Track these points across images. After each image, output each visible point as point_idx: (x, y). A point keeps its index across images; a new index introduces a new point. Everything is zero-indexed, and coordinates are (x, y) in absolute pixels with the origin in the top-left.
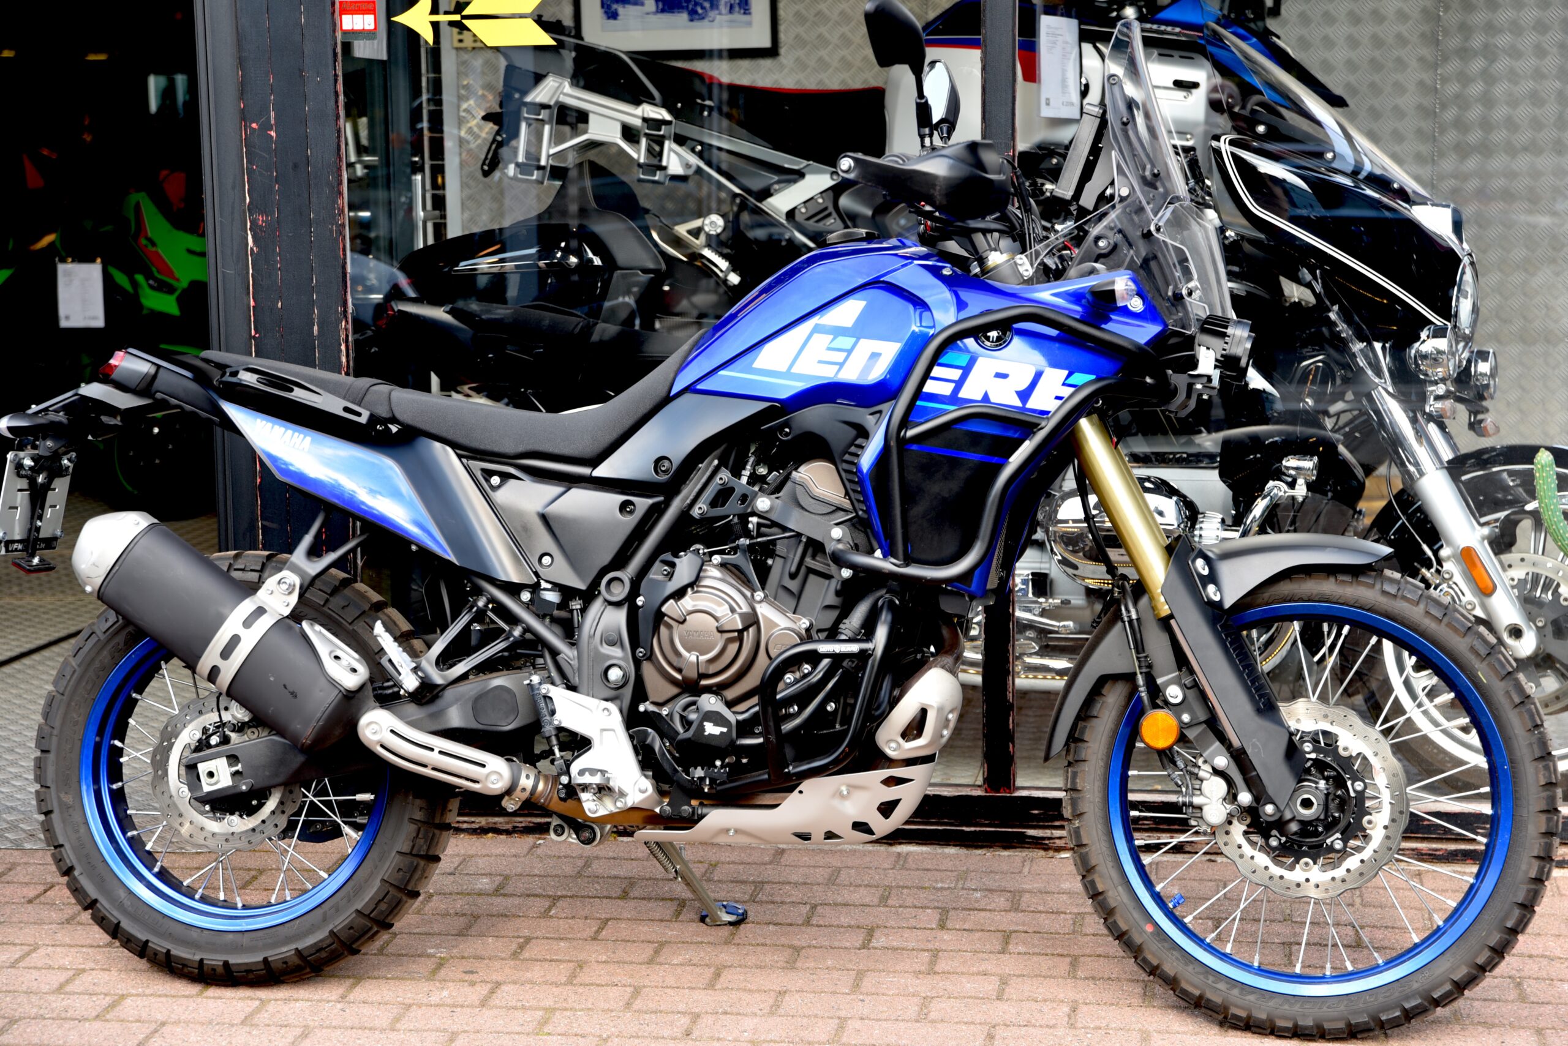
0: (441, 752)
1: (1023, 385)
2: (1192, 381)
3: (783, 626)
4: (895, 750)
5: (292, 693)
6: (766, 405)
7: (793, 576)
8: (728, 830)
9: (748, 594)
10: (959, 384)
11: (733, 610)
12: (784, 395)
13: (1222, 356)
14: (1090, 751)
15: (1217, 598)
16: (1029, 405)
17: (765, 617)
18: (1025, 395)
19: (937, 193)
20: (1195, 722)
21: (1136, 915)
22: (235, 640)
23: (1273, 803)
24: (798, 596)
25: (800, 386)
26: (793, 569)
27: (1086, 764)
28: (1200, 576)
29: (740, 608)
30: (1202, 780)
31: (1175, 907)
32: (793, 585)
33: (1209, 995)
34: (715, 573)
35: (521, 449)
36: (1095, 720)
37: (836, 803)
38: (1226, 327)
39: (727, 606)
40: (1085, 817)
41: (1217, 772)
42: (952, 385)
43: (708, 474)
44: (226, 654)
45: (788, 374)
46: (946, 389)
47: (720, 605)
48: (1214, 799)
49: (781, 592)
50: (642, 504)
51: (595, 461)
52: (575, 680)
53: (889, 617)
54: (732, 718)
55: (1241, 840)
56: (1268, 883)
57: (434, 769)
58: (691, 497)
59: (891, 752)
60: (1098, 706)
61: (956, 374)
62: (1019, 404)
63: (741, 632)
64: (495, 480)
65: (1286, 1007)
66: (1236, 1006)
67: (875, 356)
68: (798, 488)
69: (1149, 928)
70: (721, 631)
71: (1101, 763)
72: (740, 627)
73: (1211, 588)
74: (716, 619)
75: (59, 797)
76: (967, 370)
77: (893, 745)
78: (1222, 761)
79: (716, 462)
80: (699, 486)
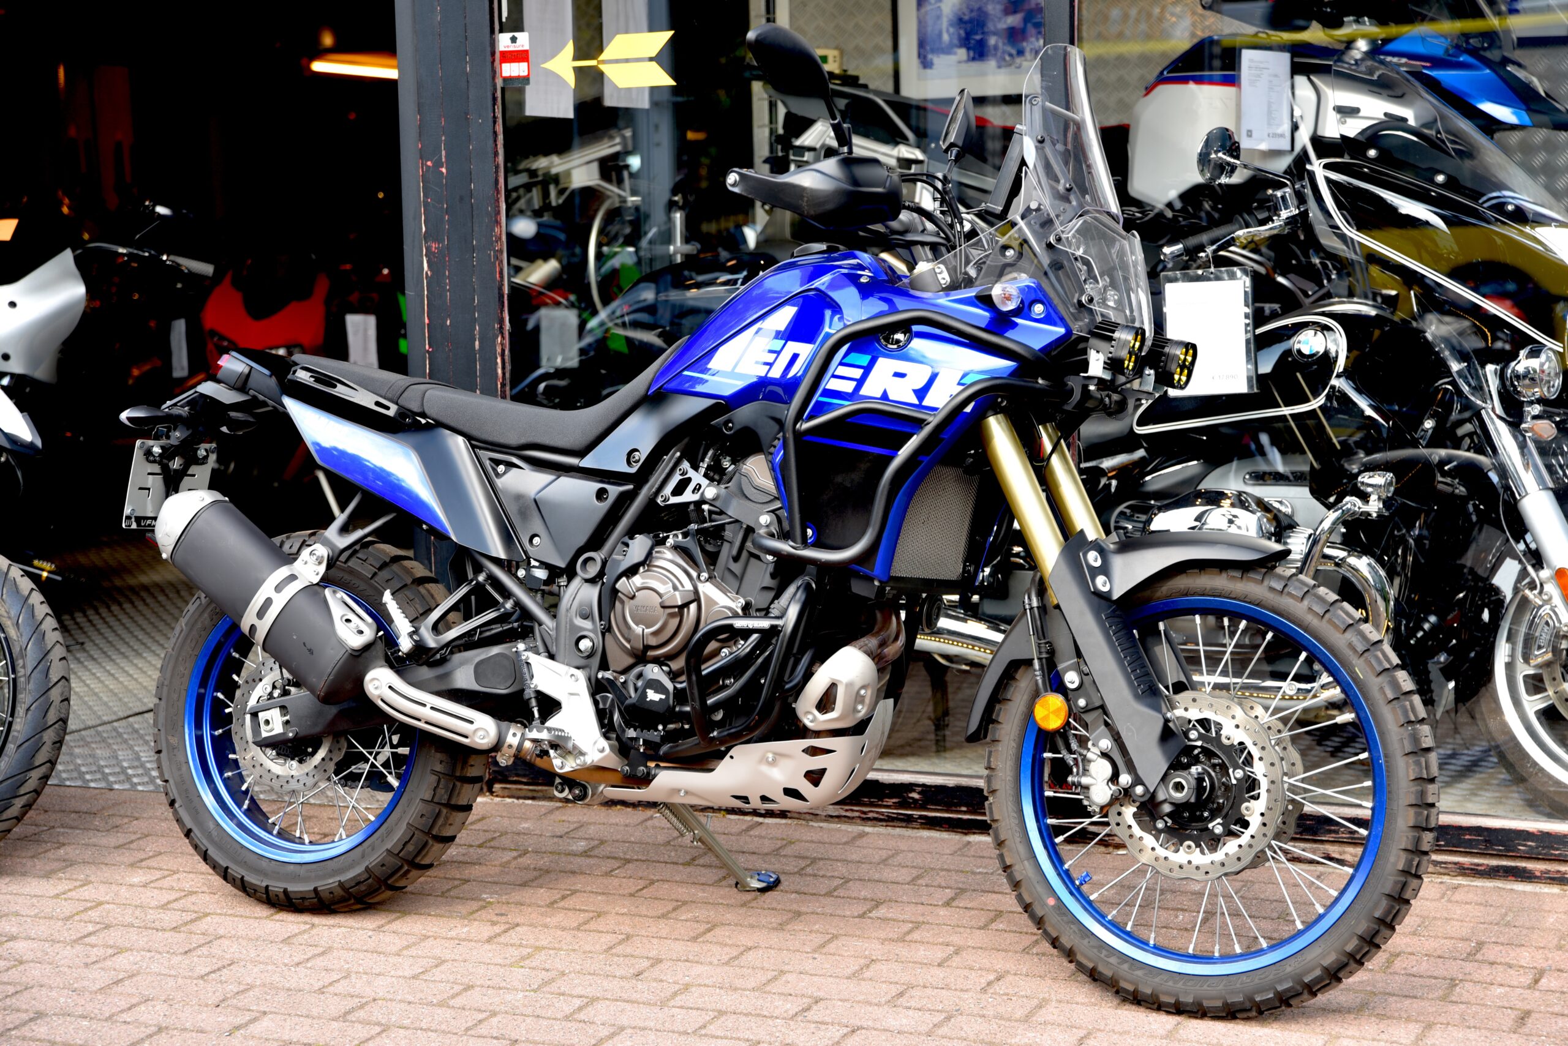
0: (432, 708)
1: (920, 385)
2: (1086, 382)
3: (722, 604)
4: (812, 721)
5: (310, 650)
6: (710, 402)
7: (736, 559)
8: (679, 791)
9: (694, 574)
10: (860, 382)
11: (675, 588)
12: (727, 392)
13: (1109, 359)
14: (1003, 732)
15: (1106, 589)
16: (925, 403)
17: (707, 597)
18: (921, 393)
19: (804, 204)
20: (1090, 707)
21: (1040, 889)
22: (268, 602)
23: (1143, 784)
24: (740, 578)
25: (739, 385)
26: (734, 552)
27: (1000, 744)
28: (1089, 567)
29: (683, 586)
30: (1089, 761)
31: (1081, 884)
32: (736, 568)
33: (1101, 968)
34: (669, 555)
35: (523, 441)
36: (1010, 703)
37: (765, 768)
38: (1113, 332)
39: (671, 585)
40: (998, 793)
41: (1105, 755)
42: (854, 383)
43: (671, 465)
44: (261, 614)
45: (732, 375)
46: (848, 387)
47: (665, 583)
48: (1100, 780)
49: (727, 574)
50: (614, 491)
51: (582, 453)
52: (553, 650)
53: (803, 597)
54: (669, 686)
55: (1131, 821)
56: (1154, 863)
57: (427, 723)
58: (657, 486)
59: (807, 721)
60: (1012, 689)
61: (857, 373)
62: (916, 402)
63: (682, 607)
64: (501, 468)
65: (1170, 983)
66: (1126, 980)
67: (795, 357)
68: (744, 479)
69: (1051, 902)
70: (664, 607)
71: (1013, 744)
72: (680, 603)
73: (1100, 580)
74: (660, 595)
75: (167, 740)
76: (867, 369)
77: (810, 717)
78: (1106, 744)
79: (678, 454)
80: (663, 476)
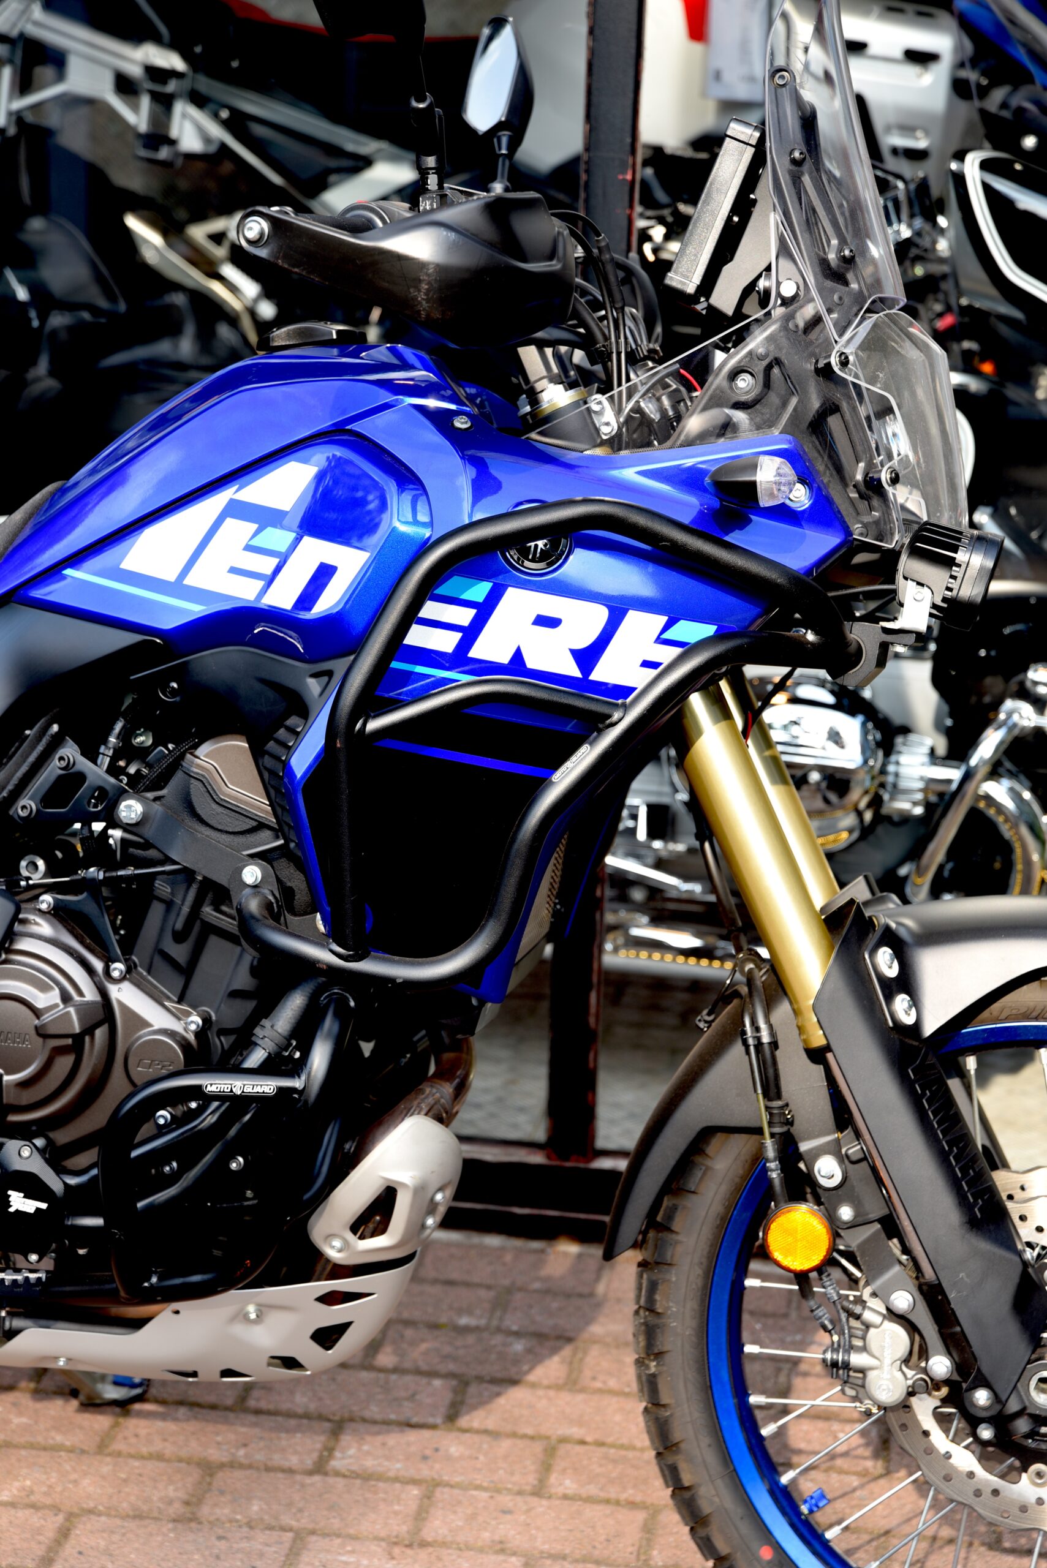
1: (586, 641)
2: (888, 638)
3: (156, 1027)
4: (340, 1251)
6: (131, 638)
7: (179, 937)
8: (56, 1359)
9: (98, 965)
10: (470, 634)
11: (66, 998)
12: (168, 623)
13: (944, 600)
14: (679, 1249)
15: (909, 1020)
16: (595, 676)
17: (125, 1009)
18: (587, 657)
20: (860, 1220)
21: (745, 1528)
23: (987, 1385)
24: (187, 971)
25: (197, 609)
26: (179, 926)
27: (674, 1269)
28: (882, 979)
29: (80, 993)
30: (868, 1326)
31: (811, 1511)
32: (180, 952)
34: (45, 928)
36: (693, 1197)
37: (239, 1330)
38: (955, 549)
39: (57, 991)
40: (667, 1358)
41: (893, 1315)
42: (457, 636)
43: (40, 748)
45: (177, 588)
46: (446, 642)
47: (44, 988)
48: (887, 1361)
49: (158, 959)
53: (336, 1028)
54: (55, 1183)
55: (928, 1422)
56: (971, 1500)
58: (11, 786)
59: (334, 1252)
60: (698, 1174)
61: (464, 616)
62: (576, 672)
63: (78, 1039)
67: (324, 574)
68: (195, 786)
69: (766, 1553)
70: (42, 1035)
71: (699, 1271)
72: (77, 1030)
73: (901, 1002)
74: (36, 1012)
76: (485, 610)
77: (337, 1243)
78: (903, 1300)
79: (55, 728)
80: (24, 768)
